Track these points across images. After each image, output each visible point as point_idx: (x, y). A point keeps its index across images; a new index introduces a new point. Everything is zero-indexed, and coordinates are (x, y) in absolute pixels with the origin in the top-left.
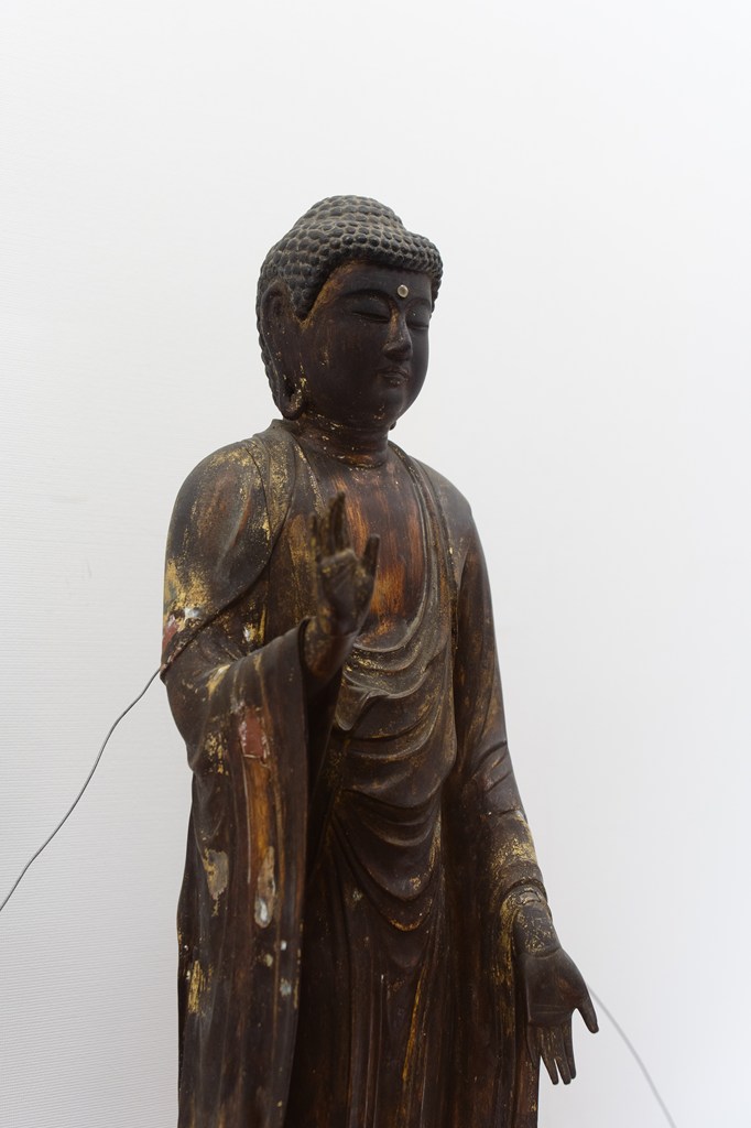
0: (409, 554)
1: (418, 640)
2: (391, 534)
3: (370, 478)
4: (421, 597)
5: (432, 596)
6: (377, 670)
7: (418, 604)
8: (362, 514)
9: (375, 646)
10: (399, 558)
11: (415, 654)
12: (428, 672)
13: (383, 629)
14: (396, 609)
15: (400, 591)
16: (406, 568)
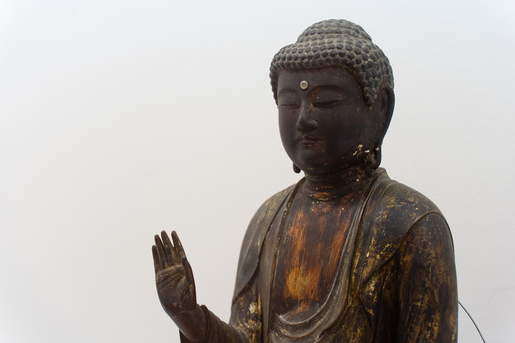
0: (328, 259)
1: (321, 317)
2: (319, 246)
3: (323, 207)
4: (330, 288)
5: (339, 287)
6: (286, 336)
7: (327, 293)
8: (304, 233)
9: (291, 321)
10: (319, 262)
11: (315, 327)
12: (320, 339)
13: (300, 309)
14: (312, 296)
15: (316, 285)
16: (323, 269)
